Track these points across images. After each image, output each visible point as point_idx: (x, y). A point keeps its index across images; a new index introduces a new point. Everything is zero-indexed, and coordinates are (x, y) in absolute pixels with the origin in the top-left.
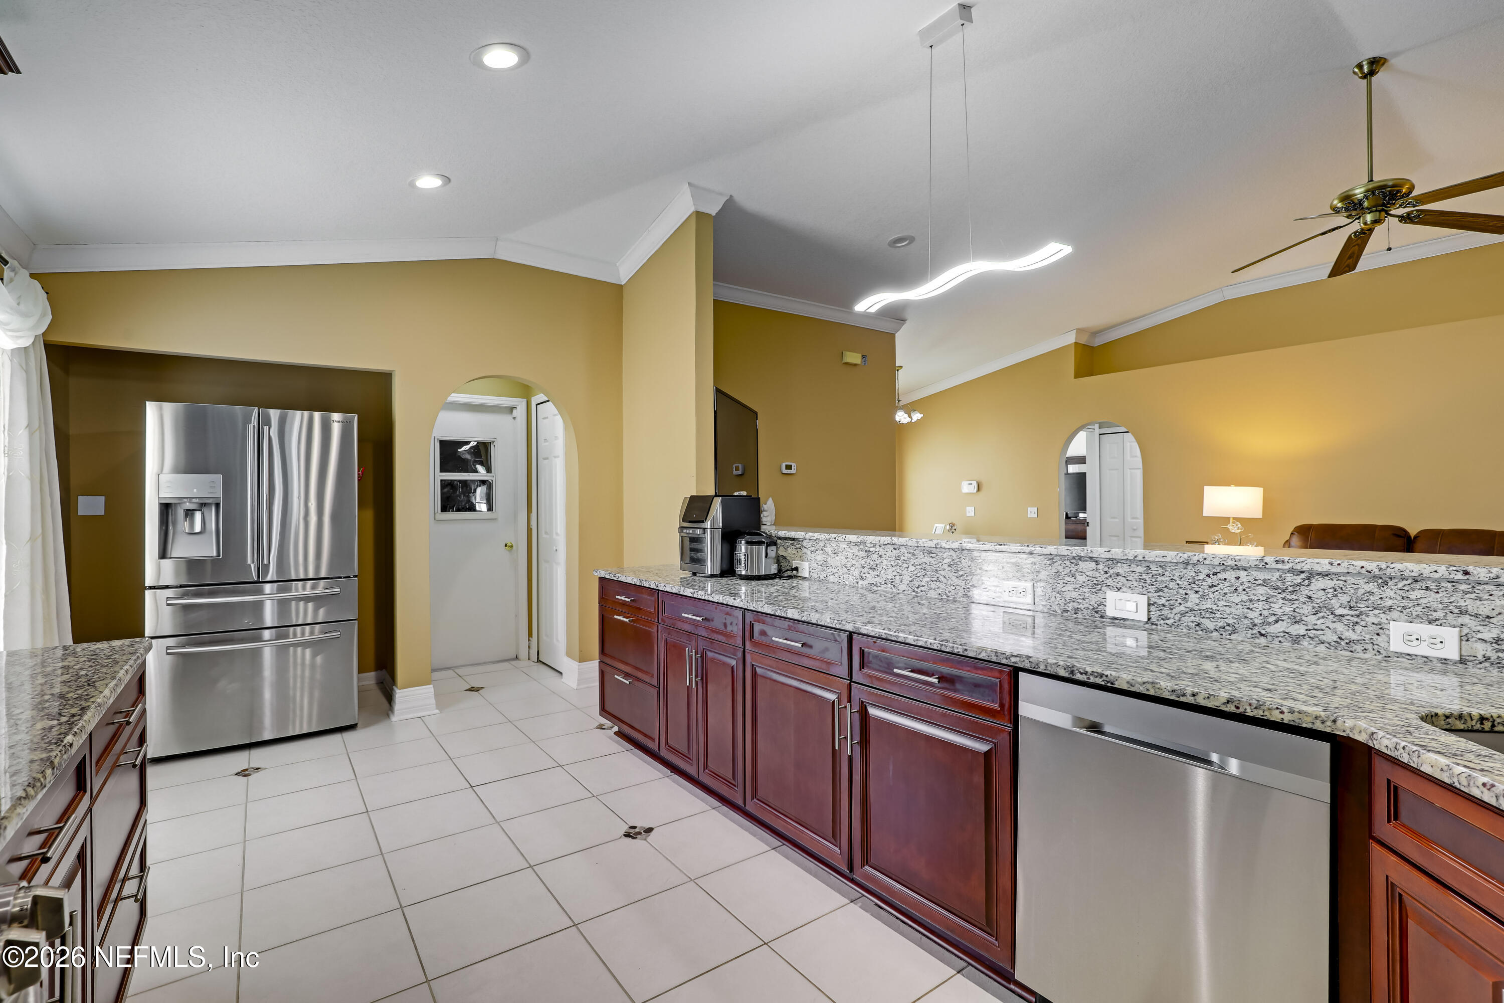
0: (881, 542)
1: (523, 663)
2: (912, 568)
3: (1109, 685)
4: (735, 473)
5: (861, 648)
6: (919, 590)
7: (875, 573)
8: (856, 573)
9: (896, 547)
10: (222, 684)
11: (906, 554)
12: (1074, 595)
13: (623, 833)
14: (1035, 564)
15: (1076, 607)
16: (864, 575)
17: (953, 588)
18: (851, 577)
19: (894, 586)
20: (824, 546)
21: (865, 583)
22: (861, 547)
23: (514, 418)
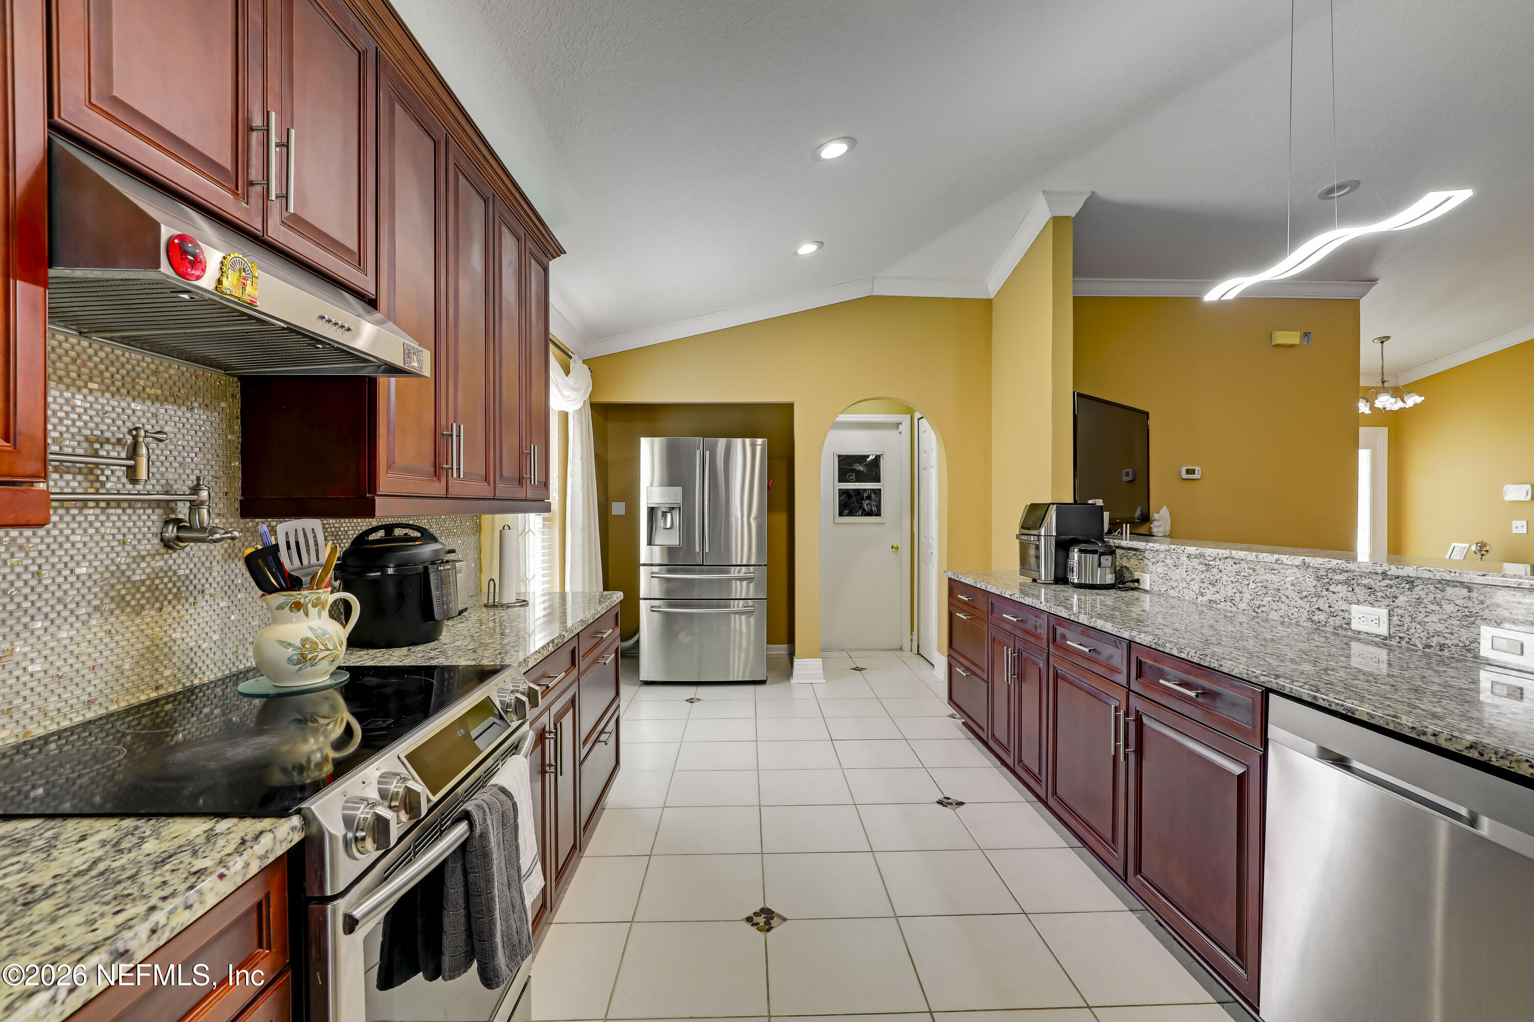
0: (1220, 556)
1: (907, 654)
2: (1252, 586)
3: (1349, 714)
4: (1125, 479)
5: (1137, 657)
6: (1259, 611)
7: (1215, 589)
8: (1196, 588)
9: (1236, 561)
10: (681, 636)
11: (1246, 570)
12: (1440, 627)
13: (937, 800)
14: (1391, 587)
15: (1442, 643)
16: (1203, 591)
17: (1297, 610)
18: (1191, 592)
19: (1234, 604)
20: (1165, 558)
21: (1205, 599)
22: (1201, 560)
23: (900, 433)
